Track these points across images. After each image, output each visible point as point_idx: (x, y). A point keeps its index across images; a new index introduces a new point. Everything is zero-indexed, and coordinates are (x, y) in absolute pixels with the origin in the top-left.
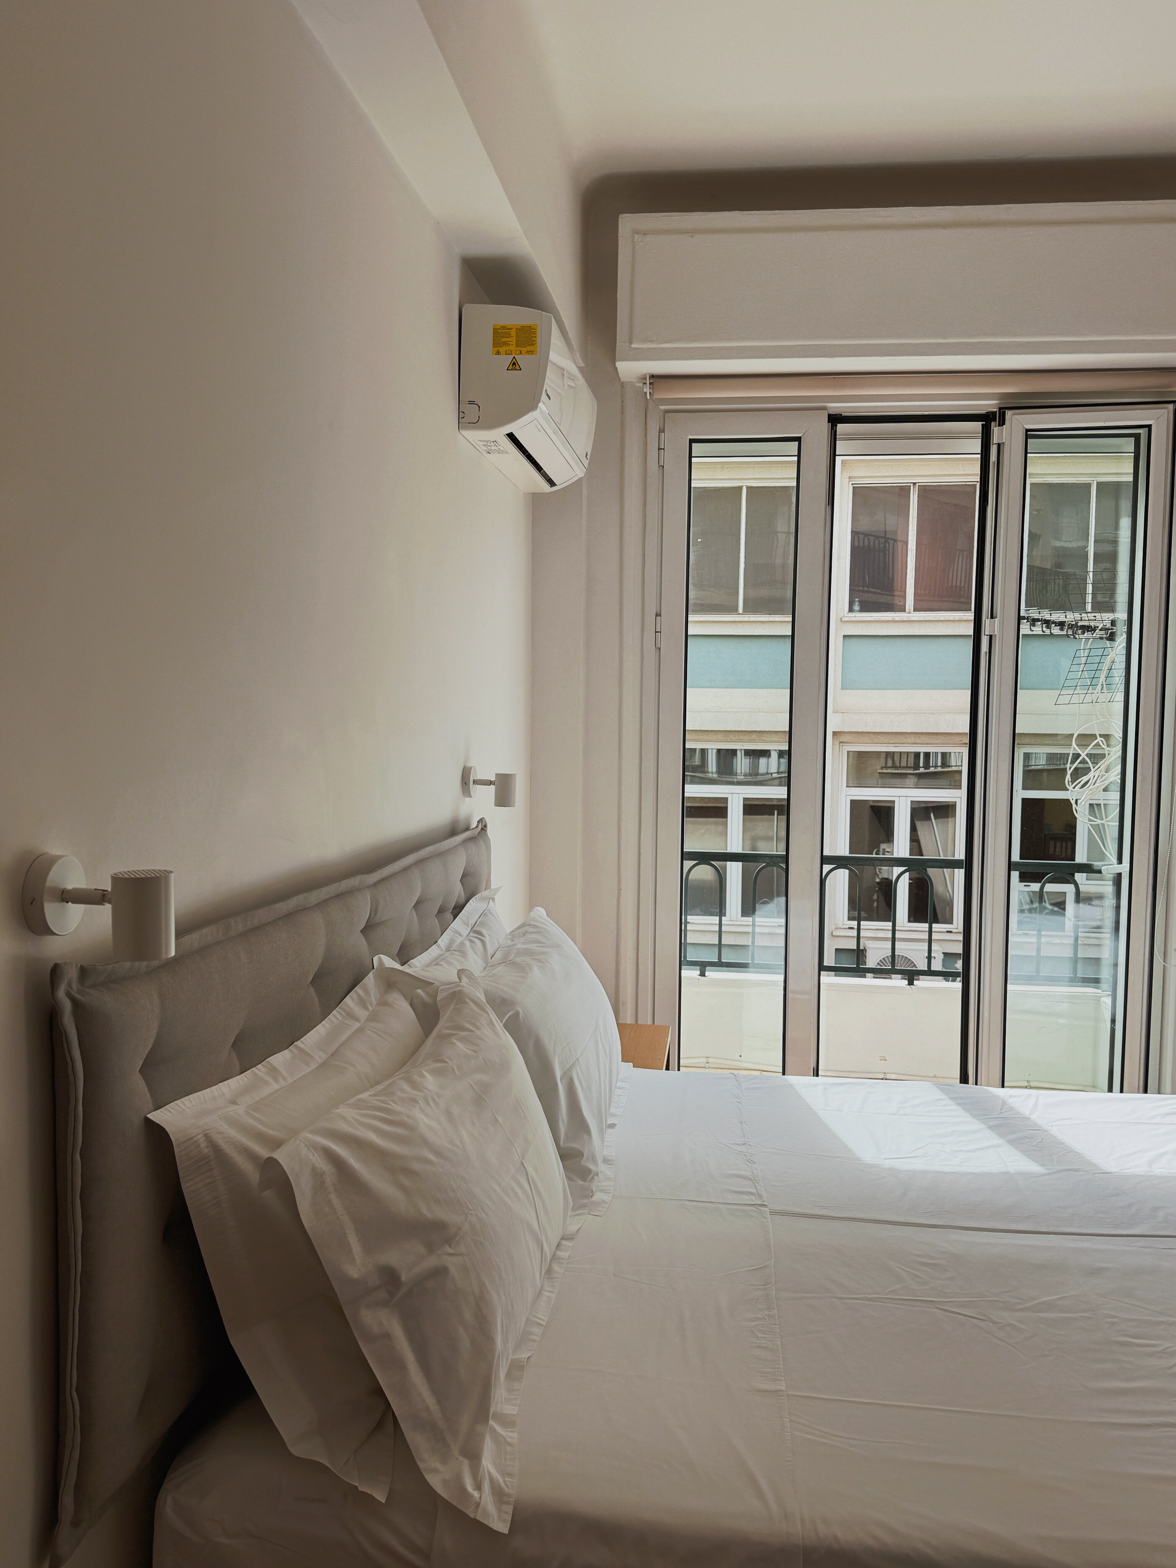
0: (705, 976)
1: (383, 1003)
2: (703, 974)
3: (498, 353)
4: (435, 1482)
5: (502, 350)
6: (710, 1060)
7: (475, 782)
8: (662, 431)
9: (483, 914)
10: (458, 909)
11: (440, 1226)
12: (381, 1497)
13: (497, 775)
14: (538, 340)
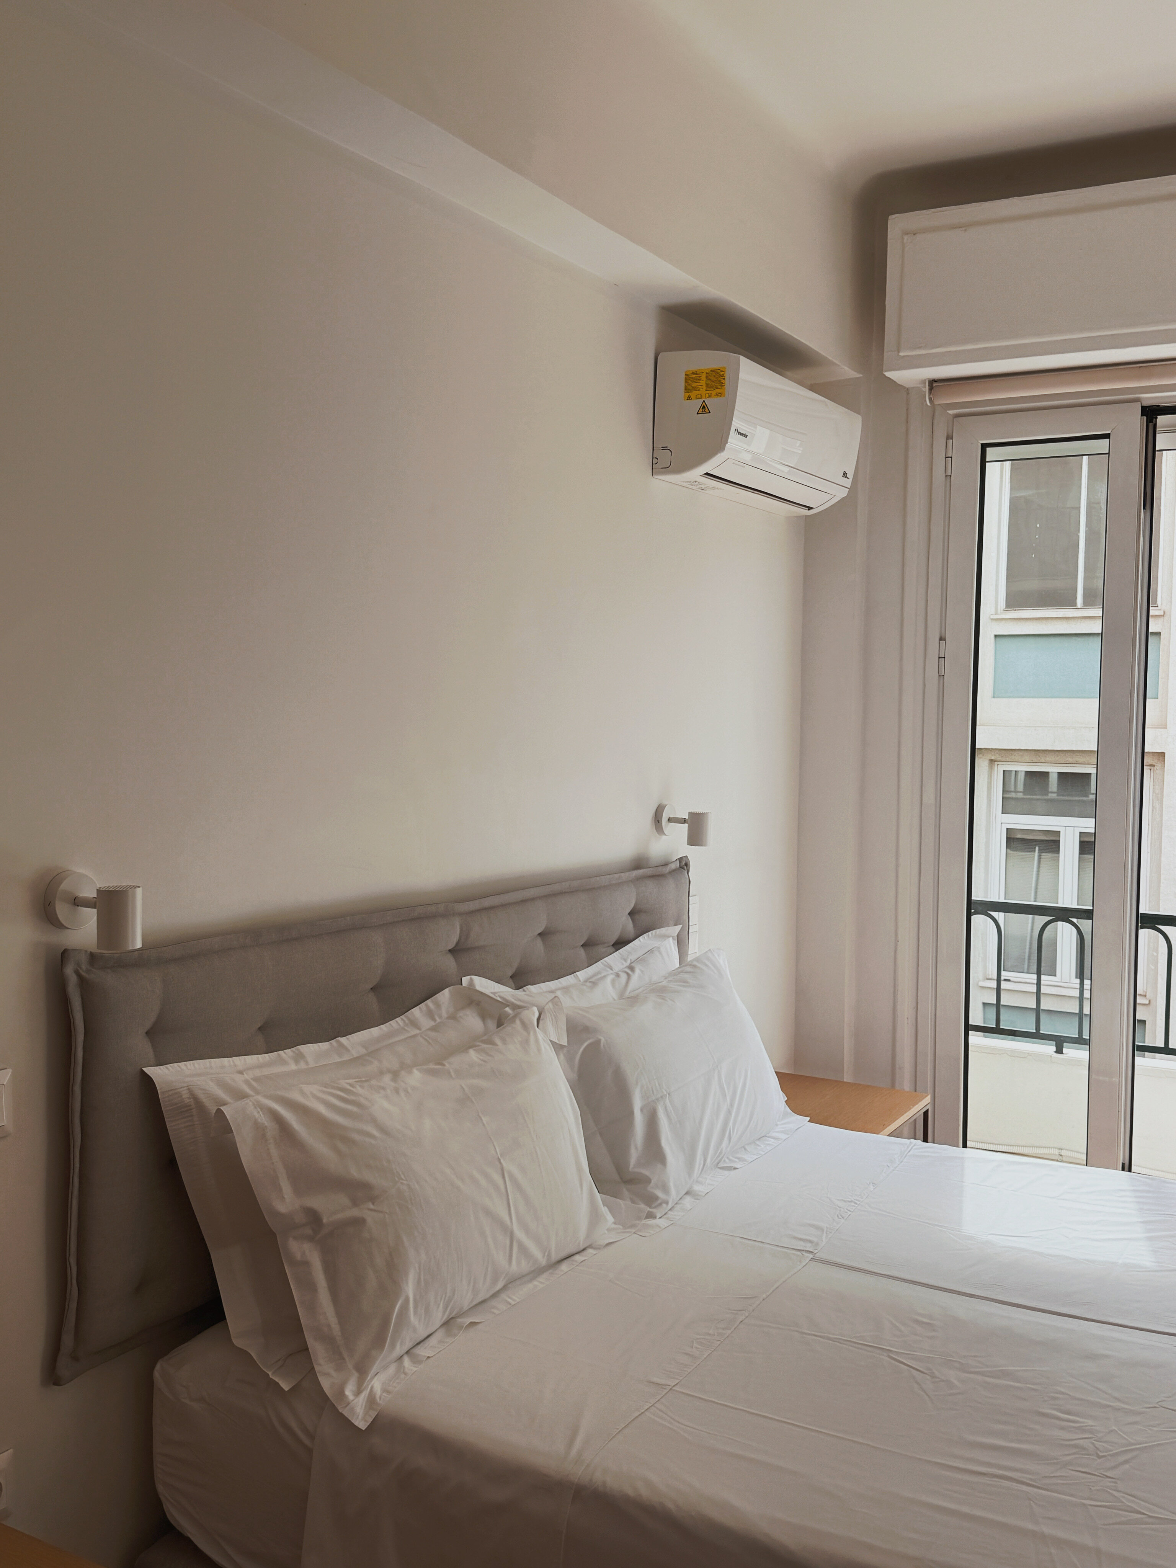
0: (1063, 1054)
1: (453, 1017)
2: (1059, 1051)
3: (689, 398)
5: (693, 395)
6: (1063, 1153)
7: (670, 820)
8: (949, 437)
10: (620, 943)
11: (365, 1186)
12: (286, 1386)
13: (690, 814)
14: (726, 382)
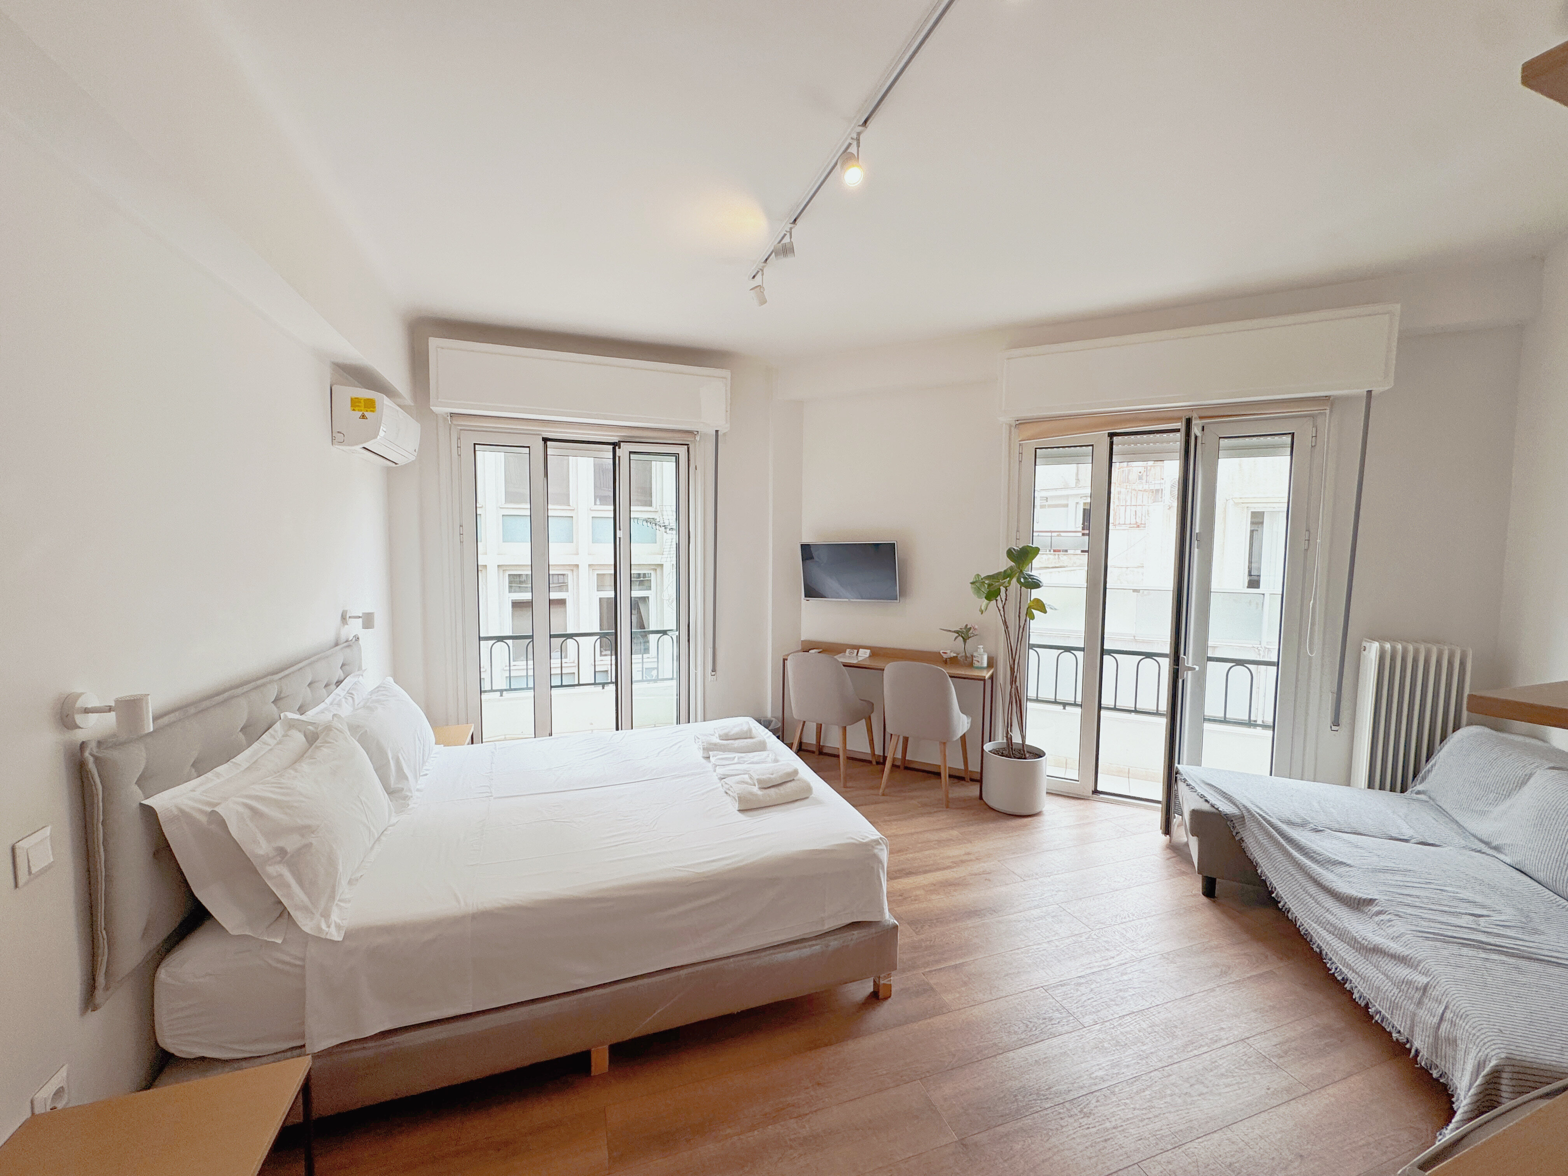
1: (285, 736)
2: (501, 695)
3: (354, 410)
4: (306, 929)
5: (356, 408)
6: (507, 736)
7: (350, 617)
8: (459, 438)
9: (355, 683)
10: (339, 683)
11: (307, 827)
12: (279, 941)
13: (363, 613)
14: (377, 406)
